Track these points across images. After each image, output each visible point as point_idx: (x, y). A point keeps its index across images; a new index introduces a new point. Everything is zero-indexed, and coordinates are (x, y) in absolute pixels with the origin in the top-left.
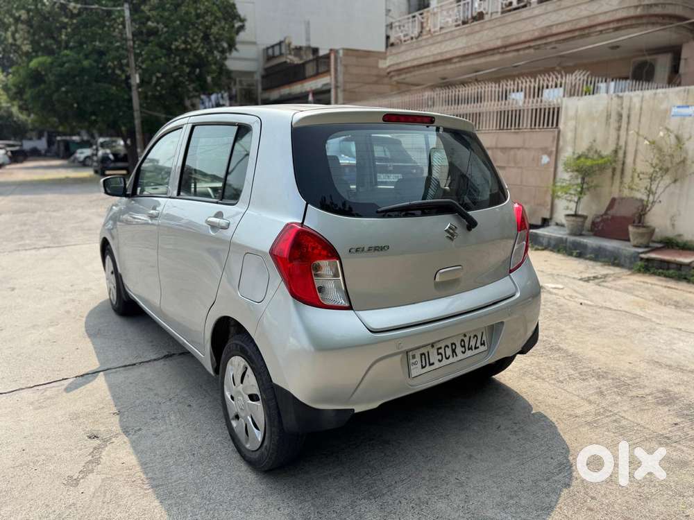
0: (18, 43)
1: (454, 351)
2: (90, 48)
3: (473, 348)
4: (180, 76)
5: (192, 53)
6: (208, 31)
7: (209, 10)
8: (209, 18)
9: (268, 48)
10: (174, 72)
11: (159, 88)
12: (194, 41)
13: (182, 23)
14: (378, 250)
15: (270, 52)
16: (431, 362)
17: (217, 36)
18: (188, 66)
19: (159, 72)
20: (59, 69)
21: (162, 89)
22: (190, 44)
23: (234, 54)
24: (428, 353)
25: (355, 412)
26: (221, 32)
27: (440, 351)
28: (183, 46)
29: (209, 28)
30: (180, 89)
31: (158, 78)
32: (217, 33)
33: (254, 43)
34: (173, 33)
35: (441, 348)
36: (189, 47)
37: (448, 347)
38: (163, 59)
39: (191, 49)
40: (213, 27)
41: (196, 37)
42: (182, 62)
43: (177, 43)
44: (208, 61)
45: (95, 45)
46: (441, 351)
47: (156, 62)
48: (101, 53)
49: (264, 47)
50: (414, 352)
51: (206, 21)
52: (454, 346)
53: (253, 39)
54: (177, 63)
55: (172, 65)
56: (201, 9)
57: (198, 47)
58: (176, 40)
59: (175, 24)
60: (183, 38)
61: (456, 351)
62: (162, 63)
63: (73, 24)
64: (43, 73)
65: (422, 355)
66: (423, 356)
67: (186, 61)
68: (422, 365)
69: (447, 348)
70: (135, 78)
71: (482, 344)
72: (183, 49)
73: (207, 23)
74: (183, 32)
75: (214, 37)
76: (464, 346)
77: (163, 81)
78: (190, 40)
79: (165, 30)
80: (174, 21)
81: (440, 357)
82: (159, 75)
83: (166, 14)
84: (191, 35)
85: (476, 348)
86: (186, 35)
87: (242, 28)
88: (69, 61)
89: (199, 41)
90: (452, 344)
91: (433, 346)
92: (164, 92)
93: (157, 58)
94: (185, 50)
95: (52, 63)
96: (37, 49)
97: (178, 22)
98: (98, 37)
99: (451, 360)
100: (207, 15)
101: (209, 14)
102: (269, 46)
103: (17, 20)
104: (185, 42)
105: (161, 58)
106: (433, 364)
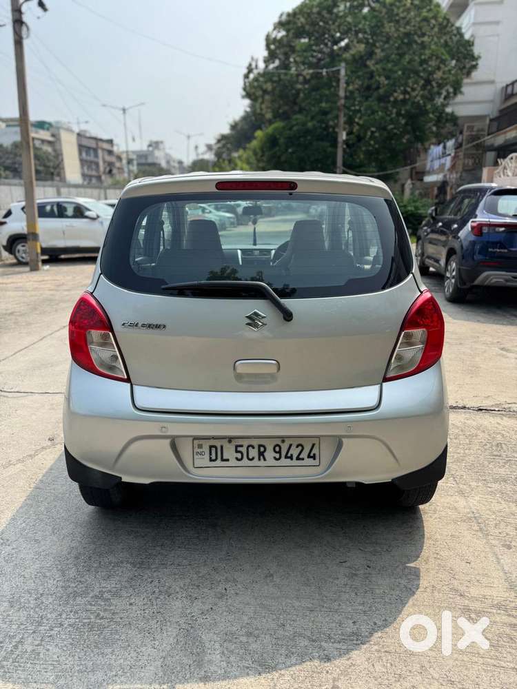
0: (264, 112)
1: (261, 454)
2: (317, 109)
3: (294, 457)
4: (395, 128)
5: (410, 103)
6: (431, 77)
7: (435, 53)
8: (433, 63)
9: (507, 86)
10: (390, 124)
11: (372, 142)
12: (413, 90)
13: (403, 73)
14: (152, 328)
15: (509, 89)
16: (224, 458)
17: (440, 82)
18: (403, 118)
19: (373, 127)
20: (288, 132)
21: (375, 143)
22: (409, 93)
23: (459, 98)
24: (222, 447)
25: (123, 480)
26: (445, 76)
27: (239, 449)
28: (401, 97)
29: (431, 73)
30: (393, 142)
31: (373, 132)
32: (442, 78)
33: (492, 82)
34: (394, 85)
35: (242, 446)
36: (407, 96)
37: (253, 448)
38: (380, 113)
39: (409, 99)
40: (437, 71)
41: (415, 86)
42: (398, 114)
43: (395, 94)
44: (426, 110)
45: (321, 107)
46: (244, 450)
47: (372, 117)
48: (325, 113)
49: (504, 85)
50: (201, 442)
51: (430, 66)
52: (262, 449)
53: (492, 78)
54: (394, 115)
55: (388, 118)
56: (425, 55)
57: (417, 95)
58: (395, 91)
59: (396, 75)
60: (402, 88)
61: (265, 454)
62: (377, 117)
63: (306, 89)
64: (278, 136)
65: (211, 447)
66: (213, 450)
67: (403, 112)
68: (211, 458)
69: (250, 449)
70: (342, 135)
71: (309, 456)
72: (402, 101)
73: (430, 69)
74: (403, 82)
75: (437, 83)
76: (280, 452)
77: (377, 134)
78: (409, 89)
79: (386, 82)
80: (396, 72)
81: (239, 456)
82: (373, 129)
83: (390, 65)
84: (411, 84)
85: (298, 458)
86: (406, 84)
87: (475, 67)
88: (297, 124)
89: (419, 89)
90: (260, 446)
91: (230, 441)
92: (377, 146)
93: (373, 112)
94: (404, 101)
95: (284, 128)
96: (277, 116)
97: (400, 73)
98: (325, 98)
99: (256, 462)
100: (432, 60)
101: (434, 58)
102: (509, 83)
103: (265, 92)
104: (405, 92)
105: (377, 112)
106: (228, 460)
